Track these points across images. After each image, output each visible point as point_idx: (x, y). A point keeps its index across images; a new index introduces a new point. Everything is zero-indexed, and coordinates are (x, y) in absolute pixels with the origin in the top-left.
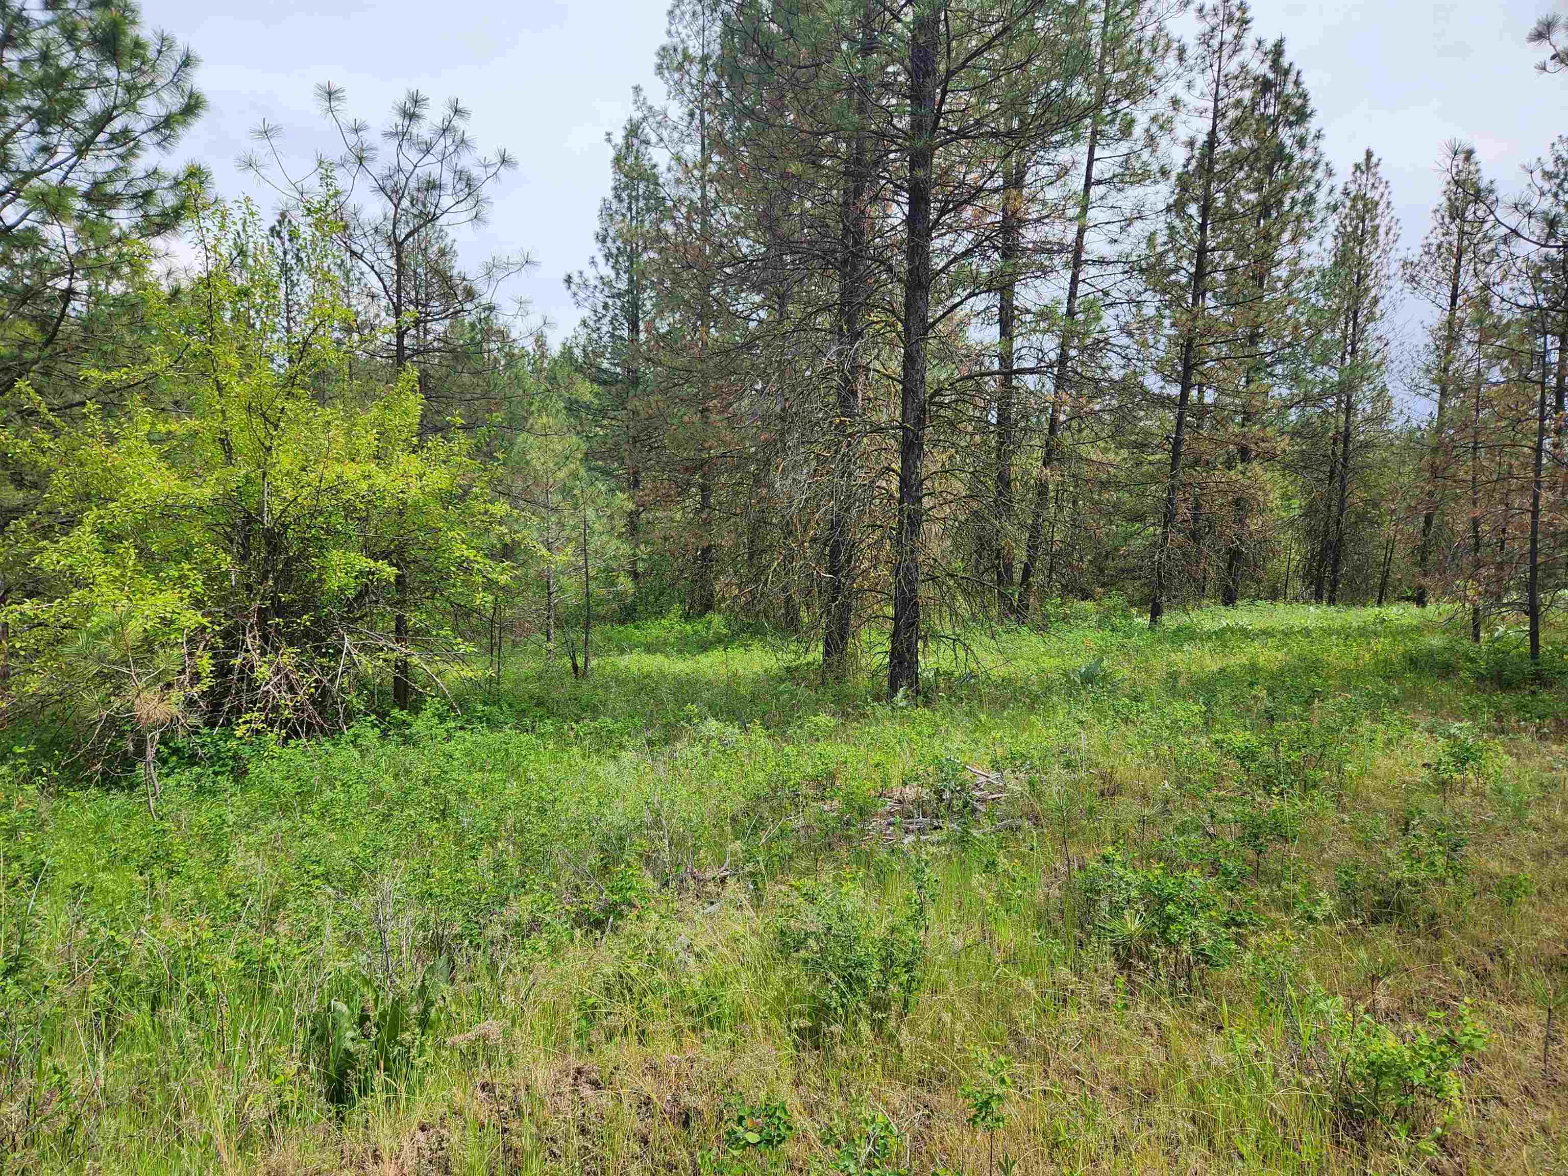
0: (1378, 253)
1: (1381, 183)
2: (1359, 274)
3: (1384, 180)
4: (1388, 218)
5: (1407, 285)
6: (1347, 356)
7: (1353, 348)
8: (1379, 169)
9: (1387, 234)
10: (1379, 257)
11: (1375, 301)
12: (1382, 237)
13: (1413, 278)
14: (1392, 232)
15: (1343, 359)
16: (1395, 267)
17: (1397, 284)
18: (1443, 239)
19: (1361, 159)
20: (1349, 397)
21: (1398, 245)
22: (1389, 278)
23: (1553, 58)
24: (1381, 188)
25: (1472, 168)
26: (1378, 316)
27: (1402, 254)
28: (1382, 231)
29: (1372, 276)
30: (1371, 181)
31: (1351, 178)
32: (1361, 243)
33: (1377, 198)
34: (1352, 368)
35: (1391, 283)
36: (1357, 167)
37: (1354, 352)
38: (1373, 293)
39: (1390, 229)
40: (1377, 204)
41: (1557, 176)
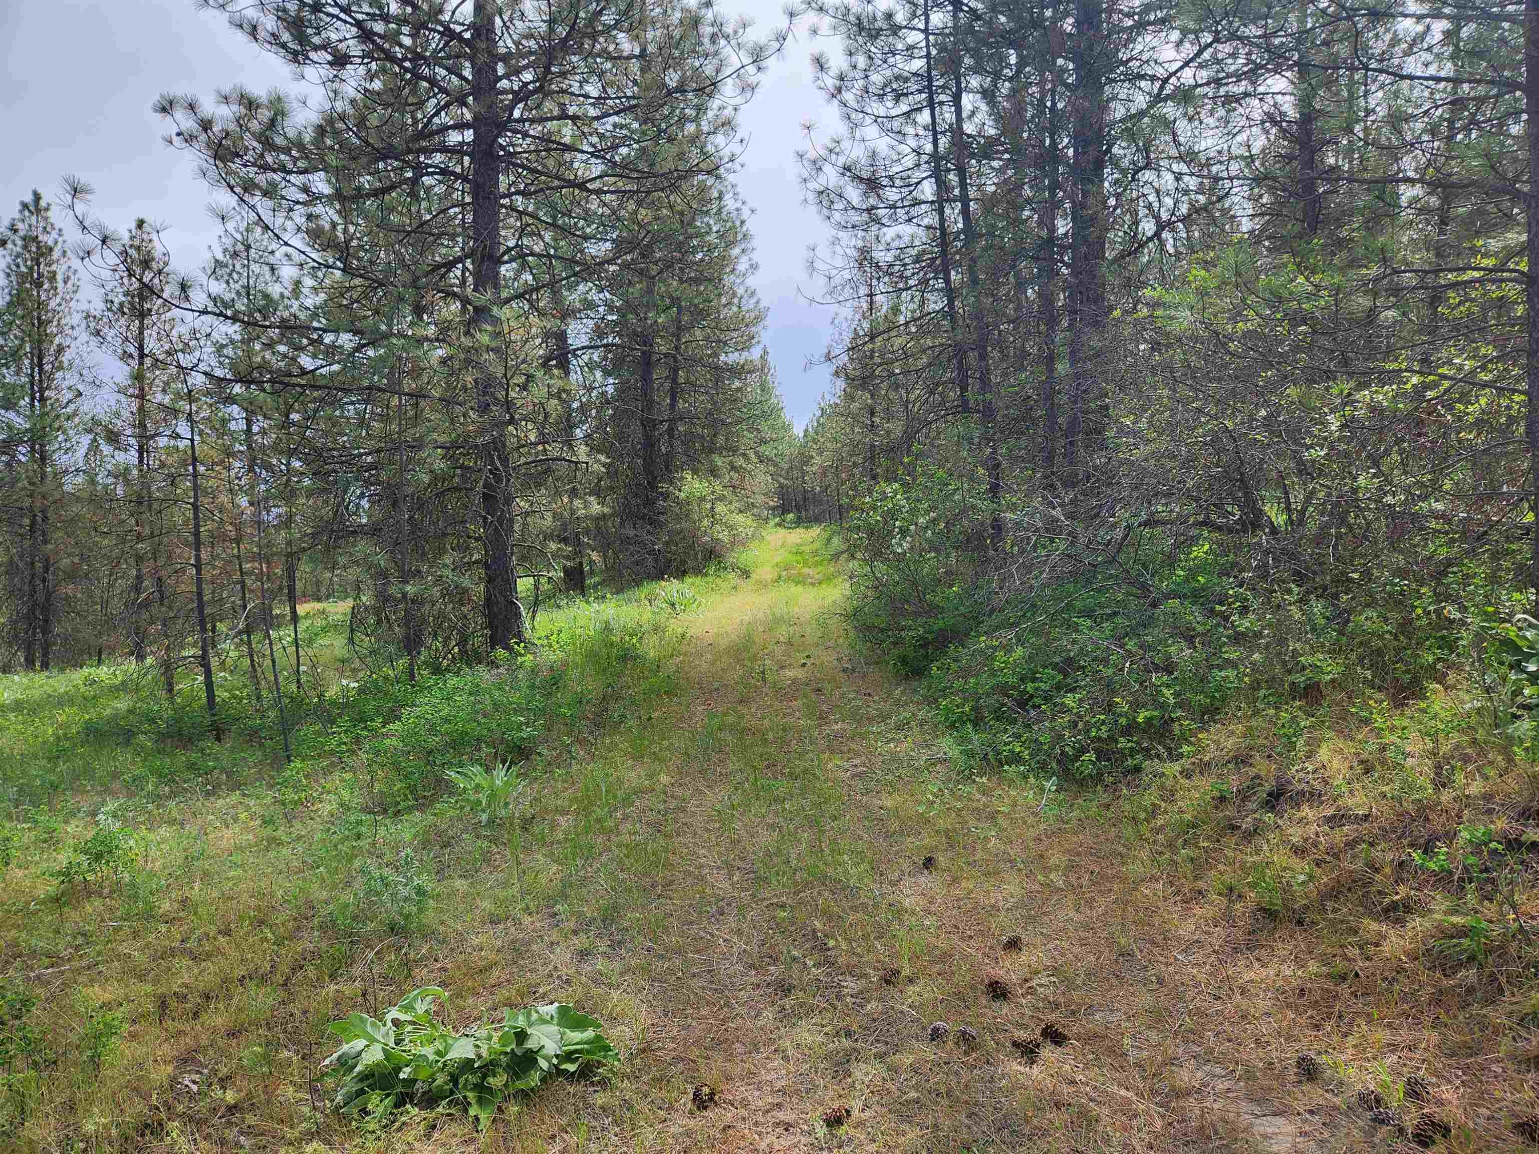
0: (58, 300)
1: (54, 229)
2: (39, 319)
3: (57, 227)
4: (64, 267)
5: (92, 338)
6: (36, 404)
7: (42, 395)
8: (49, 214)
9: (65, 283)
10: (60, 305)
11: (61, 349)
12: (60, 284)
13: (98, 333)
14: (70, 283)
15: (32, 405)
16: (76, 319)
17: (84, 337)
18: (124, 299)
19: (29, 198)
20: (42, 446)
21: (78, 296)
22: (73, 328)
23: (178, 134)
24: (54, 234)
25: (145, 236)
26: (66, 364)
27: (84, 306)
28: (59, 277)
29: (55, 323)
30: (42, 224)
31: (17, 216)
32: (39, 285)
33: (50, 243)
34: (43, 415)
35: (75, 333)
36: (25, 206)
37: (42, 399)
38: (57, 341)
39: (68, 278)
40: (51, 250)
41: (226, 266)
